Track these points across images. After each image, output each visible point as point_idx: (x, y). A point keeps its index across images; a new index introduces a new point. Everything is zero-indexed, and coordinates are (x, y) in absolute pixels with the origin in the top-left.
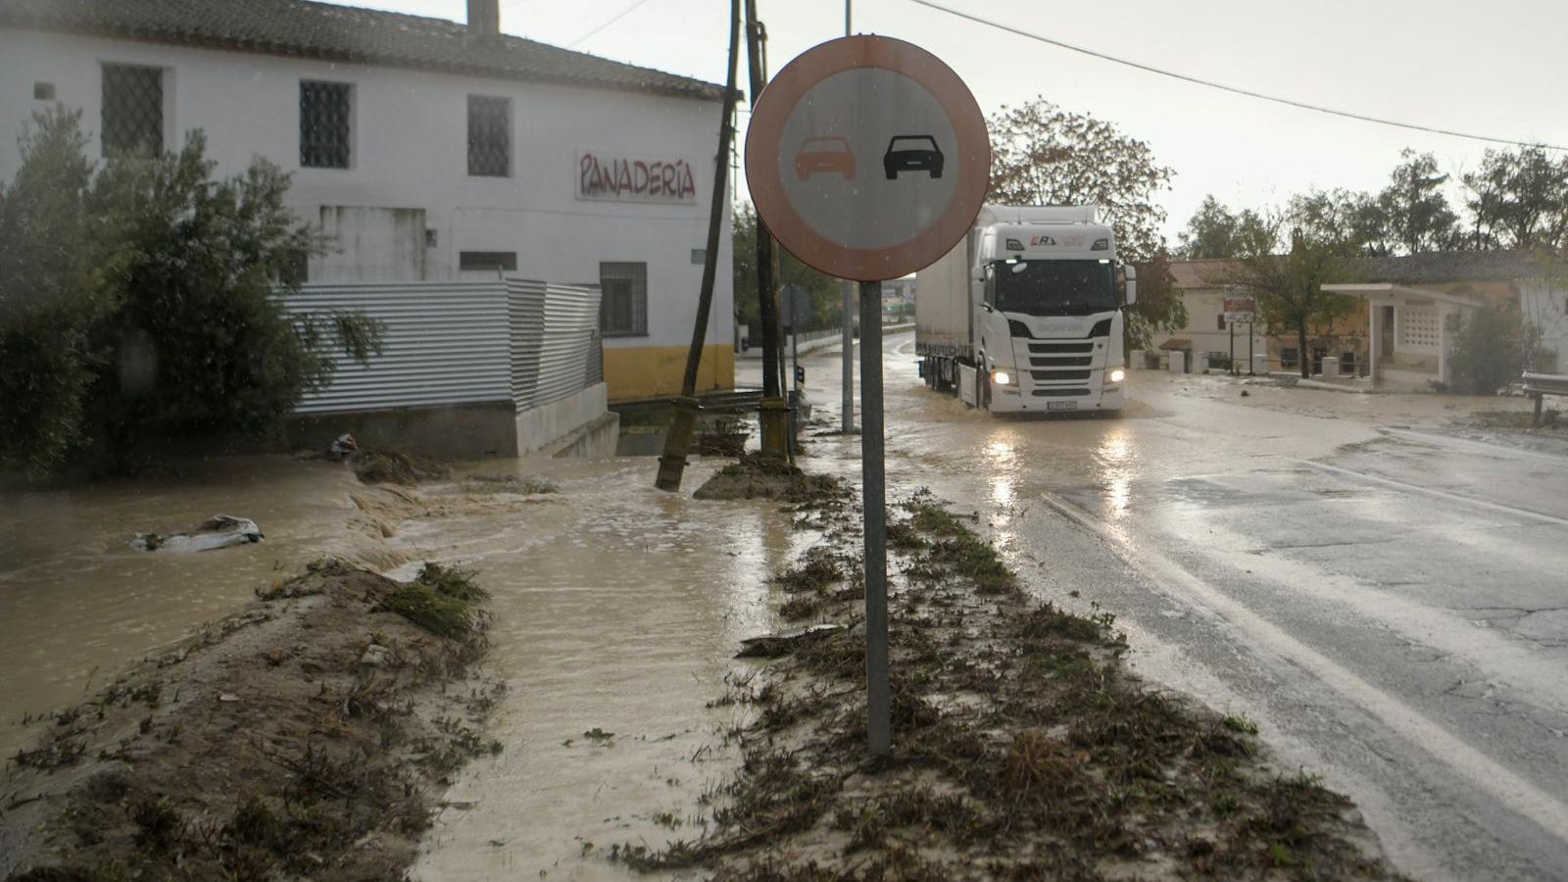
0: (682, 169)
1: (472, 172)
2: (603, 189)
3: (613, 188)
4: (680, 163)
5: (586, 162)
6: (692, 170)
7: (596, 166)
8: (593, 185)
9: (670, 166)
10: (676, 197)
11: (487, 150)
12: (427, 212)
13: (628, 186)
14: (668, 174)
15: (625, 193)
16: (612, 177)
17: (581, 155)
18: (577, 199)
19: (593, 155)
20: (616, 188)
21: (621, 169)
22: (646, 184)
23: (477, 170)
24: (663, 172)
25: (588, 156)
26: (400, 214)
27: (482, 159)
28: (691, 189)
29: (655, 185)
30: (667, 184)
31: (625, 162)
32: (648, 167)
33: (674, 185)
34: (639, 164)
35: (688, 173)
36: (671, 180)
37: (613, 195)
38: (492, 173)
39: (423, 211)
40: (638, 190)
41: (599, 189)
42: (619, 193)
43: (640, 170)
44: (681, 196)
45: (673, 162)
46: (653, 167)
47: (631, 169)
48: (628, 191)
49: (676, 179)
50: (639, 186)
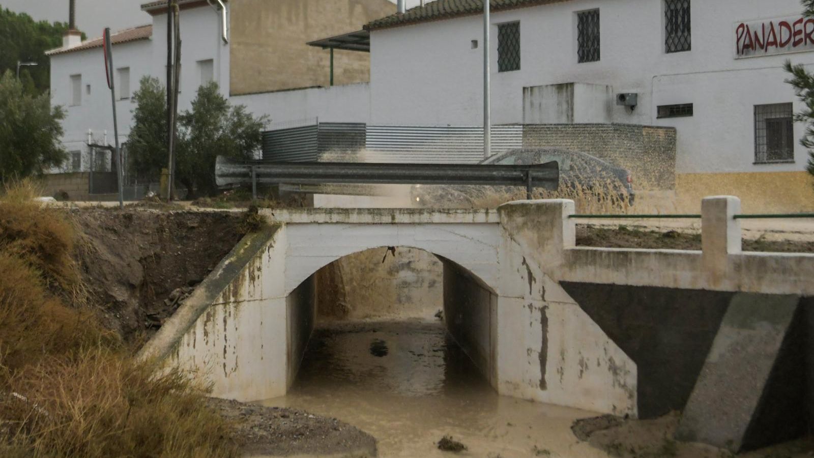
1: (667, 50)
2: (754, 48)
3: (762, 47)
5: (741, 29)
7: (748, 32)
8: (746, 47)
13: (774, 43)
14: (810, 27)
15: (771, 49)
16: (761, 38)
17: (737, 25)
18: (734, 59)
19: (745, 24)
20: (765, 46)
21: (767, 31)
22: (789, 39)
23: (672, 48)
24: (805, 25)
25: (742, 25)
27: (676, 40)
29: (797, 38)
30: (809, 35)
31: (771, 24)
32: (791, 25)
34: (783, 24)
36: (811, 32)
37: (763, 52)
38: (683, 50)
40: (782, 45)
41: (750, 49)
42: (766, 50)
43: (783, 28)
46: (795, 24)
47: (777, 29)
48: (774, 46)
50: (783, 41)
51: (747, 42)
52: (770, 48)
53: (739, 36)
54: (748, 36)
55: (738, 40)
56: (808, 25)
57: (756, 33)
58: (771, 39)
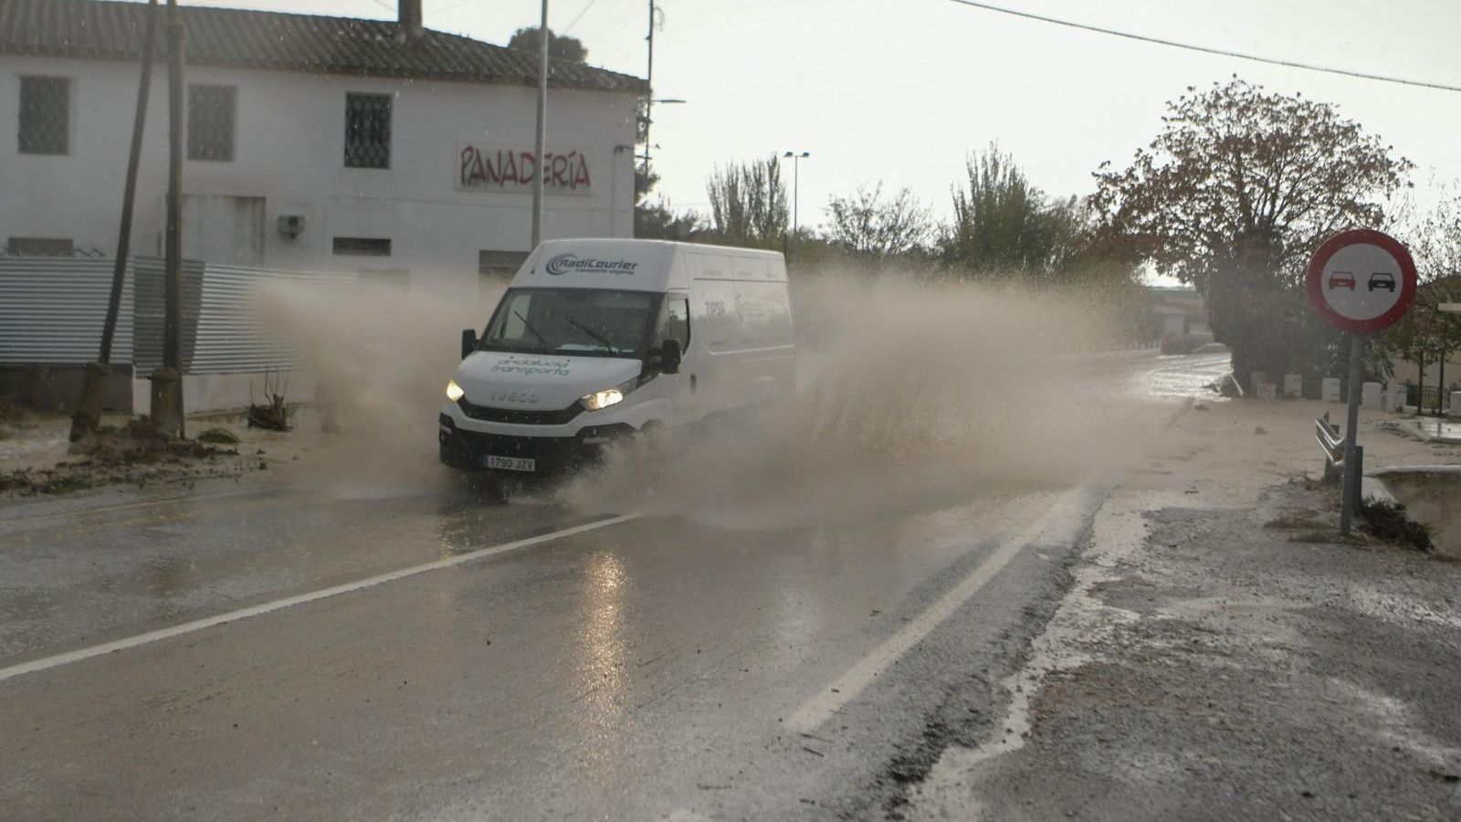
0: (576, 161)
1: (349, 163)
2: (485, 180)
3: (496, 180)
4: (573, 154)
5: (468, 154)
6: (587, 162)
7: (478, 158)
8: (473, 176)
9: (561, 158)
10: (568, 188)
11: (367, 143)
12: (268, 201)
13: (513, 177)
14: (559, 166)
15: (509, 184)
16: (496, 170)
17: (463, 147)
18: (457, 190)
19: (475, 147)
20: (500, 179)
21: (505, 161)
23: (356, 161)
24: (554, 163)
25: (470, 149)
26: (241, 202)
27: (361, 151)
28: (586, 181)
29: (544, 175)
30: (557, 175)
31: (511, 154)
33: (565, 176)
34: (527, 156)
35: (583, 163)
36: (562, 172)
37: (497, 186)
38: (372, 165)
39: (263, 200)
40: (524, 181)
41: (480, 179)
42: (502, 185)
43: (526, 161)
44: (573, 187)
45: (566, 153)
47: (517, 161)
48: (511, 182)
49: (568, 170)
50: (525, 177)
51: (476, 170)
52: (506, 182)
53: (466, 161)
54: (477, 165)
55: (464, 166)
56: (558, 162)
57: (489, 161)
58: (509, 172)
